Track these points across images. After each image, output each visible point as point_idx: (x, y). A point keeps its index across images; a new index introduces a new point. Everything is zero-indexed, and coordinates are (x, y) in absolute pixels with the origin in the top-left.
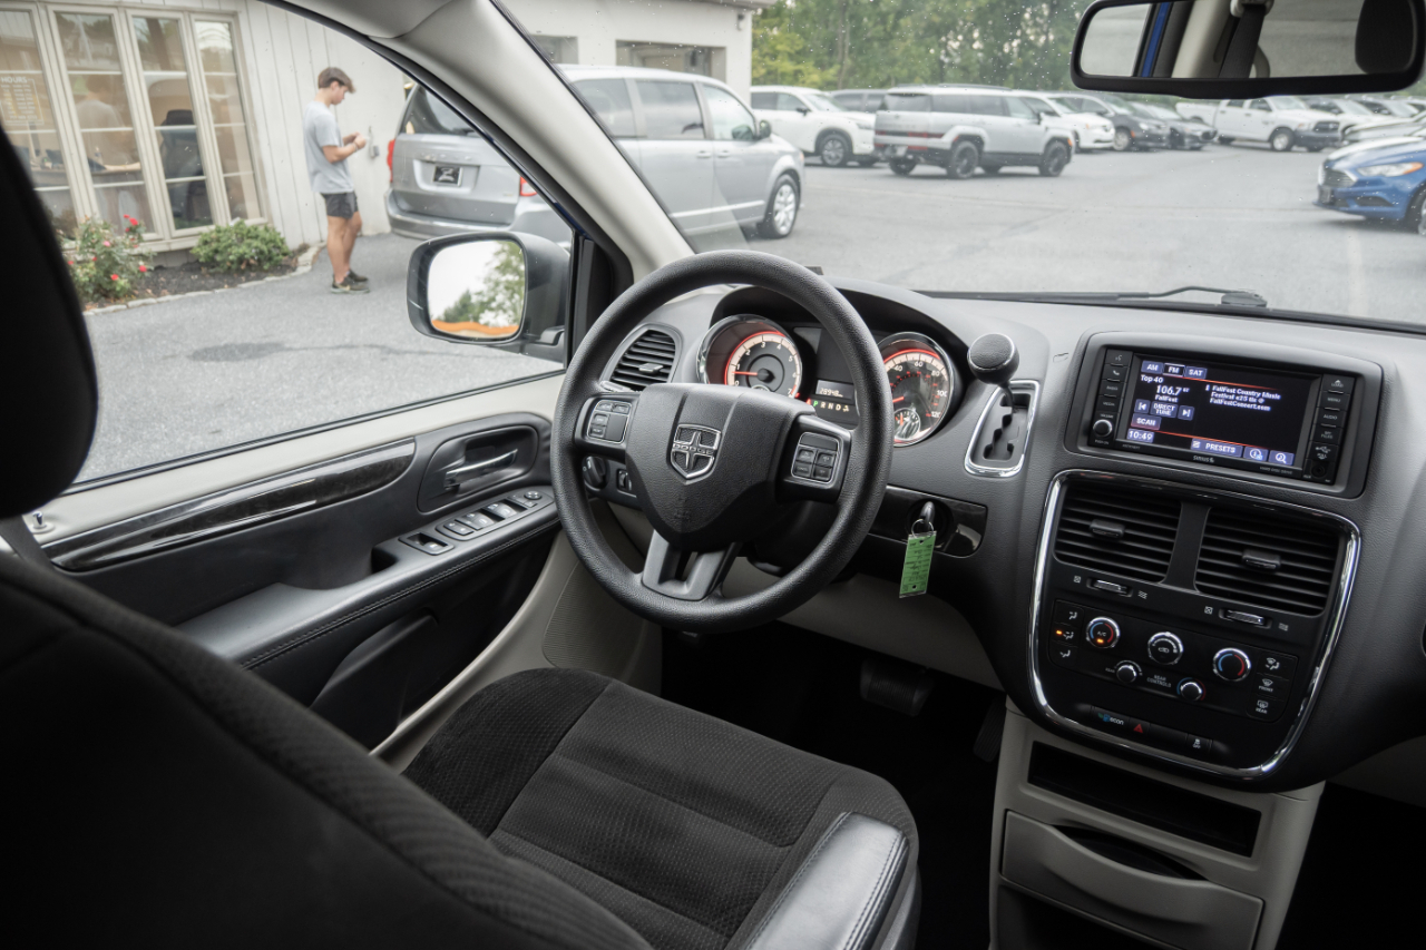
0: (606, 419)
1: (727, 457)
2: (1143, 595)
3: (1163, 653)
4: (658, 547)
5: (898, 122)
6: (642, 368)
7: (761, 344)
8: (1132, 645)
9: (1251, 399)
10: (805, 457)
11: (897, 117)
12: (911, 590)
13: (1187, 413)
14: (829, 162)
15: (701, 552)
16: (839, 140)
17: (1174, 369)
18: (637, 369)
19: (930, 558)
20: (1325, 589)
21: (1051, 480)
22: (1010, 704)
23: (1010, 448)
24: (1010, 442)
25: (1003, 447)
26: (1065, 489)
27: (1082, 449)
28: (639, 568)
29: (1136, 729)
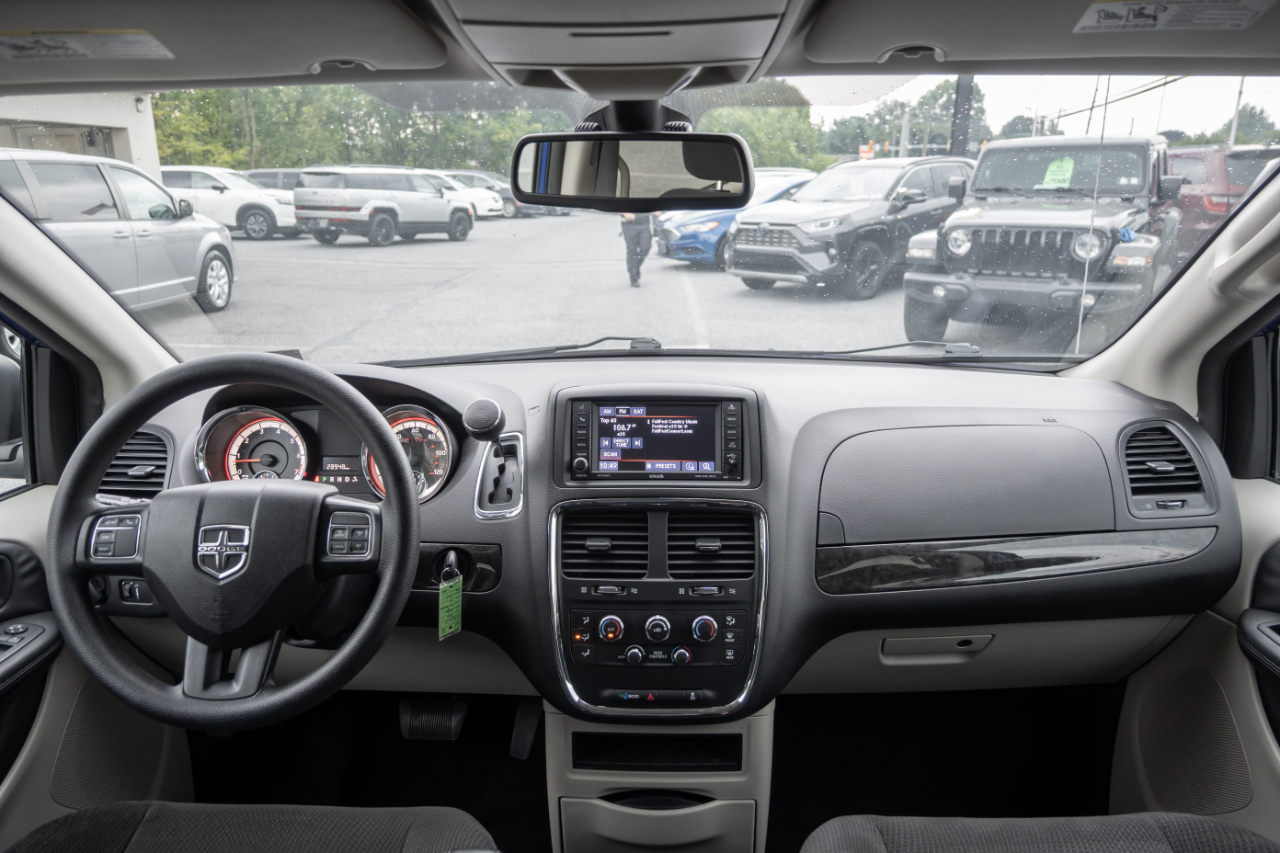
0: (113, 536)
1: (258, 549)
2: (634, 591)
3: (658, 633)
4: (195, 654)
5: (317, 198)
6: (131, 472)
7: (259, 431)
8: (634, 634)
9: (678, 426)
10: (339, 535)
11: (315, 193)
12: (448, 631)
13: (638, 443)
14: (254, 235)
15: (245, 648)
16: (261, 215)
17: (623, 411)
18: (125, 474)
19: (460, 599)
20: (752, 557)
21: (549, 513)
22: (547, 707)
23: (510, 492)
24: (509, 486)
25: (502, 492)
26: (561, 519)
27: (568, 484)
28: (178, 679)
29: (649, 698)
